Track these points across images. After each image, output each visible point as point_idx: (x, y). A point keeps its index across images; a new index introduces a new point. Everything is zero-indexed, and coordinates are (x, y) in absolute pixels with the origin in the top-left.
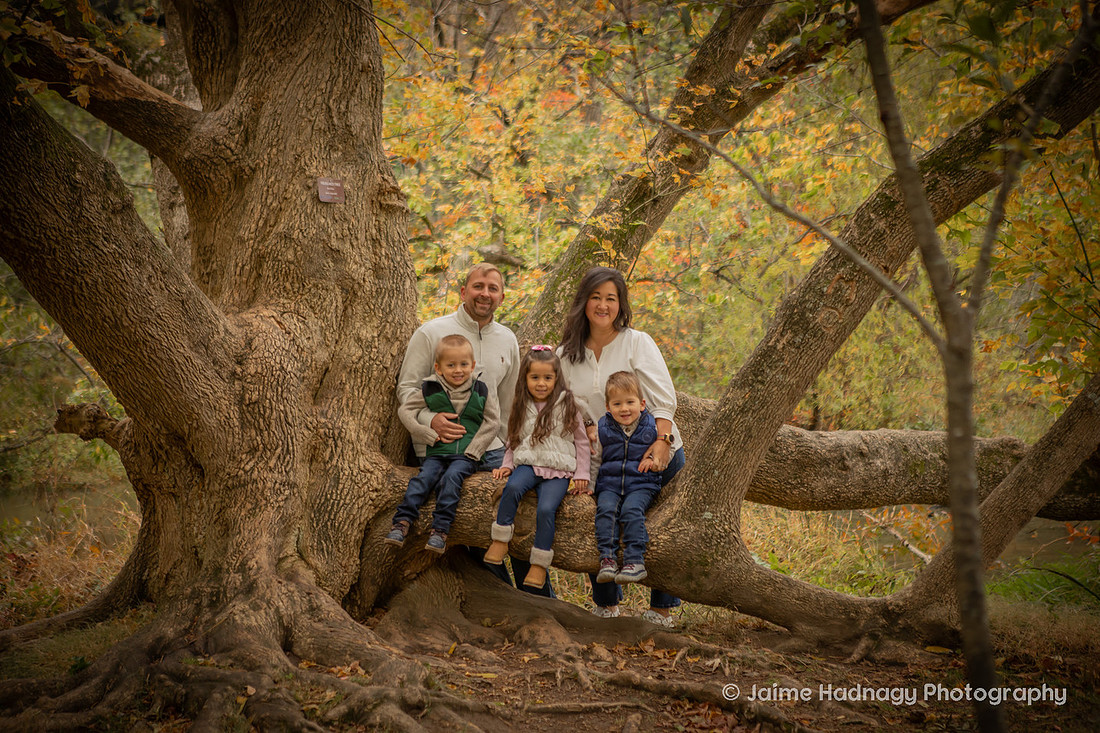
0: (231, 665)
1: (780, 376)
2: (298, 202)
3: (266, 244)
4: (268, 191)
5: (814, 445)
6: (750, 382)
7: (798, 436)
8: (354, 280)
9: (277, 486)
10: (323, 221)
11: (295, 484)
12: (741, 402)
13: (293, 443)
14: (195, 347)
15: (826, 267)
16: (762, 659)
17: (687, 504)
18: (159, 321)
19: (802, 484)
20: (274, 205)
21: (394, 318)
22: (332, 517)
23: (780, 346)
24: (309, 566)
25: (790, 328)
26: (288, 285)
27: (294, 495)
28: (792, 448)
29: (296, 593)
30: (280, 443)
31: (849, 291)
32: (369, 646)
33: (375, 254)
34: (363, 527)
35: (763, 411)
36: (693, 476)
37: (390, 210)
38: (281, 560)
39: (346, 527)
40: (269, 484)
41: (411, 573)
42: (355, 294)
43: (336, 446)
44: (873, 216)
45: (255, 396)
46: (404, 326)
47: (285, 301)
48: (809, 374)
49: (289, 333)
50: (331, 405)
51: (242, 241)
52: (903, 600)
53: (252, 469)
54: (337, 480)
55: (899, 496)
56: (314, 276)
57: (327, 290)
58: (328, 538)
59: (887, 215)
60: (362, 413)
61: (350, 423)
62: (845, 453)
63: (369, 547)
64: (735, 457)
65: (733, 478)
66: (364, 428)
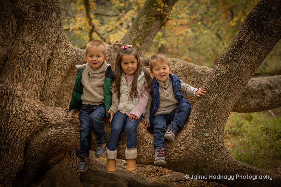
1: (247, 57)
5: (250, 85)
6: (230, 61)
8: (22, 12)
12: (224, 72)
17: (195, 128)
19: (246, 103)
21: (44, 31)
22: (4, 138)
23: (246, 40)
25: (253, 30)
34: (24, 141)
35: (237, 77)
36: (198, 113)
39: (13, 142)
42: (24, 19)
43: (8, 99)
50: (7, 77)
54: (8, 118)
57: (6, 17)
60: (25, 80)
61: (18, 86)
62: (263, 88)
63: (29, 150)
64: (221, 103)
65: (220, 114)
66: (26, 88)
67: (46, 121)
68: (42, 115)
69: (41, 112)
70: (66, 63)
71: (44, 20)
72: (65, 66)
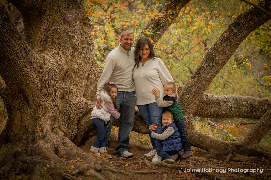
0: (41, 159)
1: (205, 75)
2: (59, 20)
3: (49, 33)
4: (49, 17)
5: (211, 98)
6: (196, 77)
7: (206, 96)
8: (76, 45)
9: (52, 106)
10: (66, 26)
11: (58, 106)
12: (193, 83)
13: (57, 93)
14: (28, 63)
15: (219, 43)
16: (200, 159)
18: (17, 54)
19: (208, 110)
20: (51, 21)
21: (88, 57)
22: (69, 116)
23: (205, 66)
24: (62, 131)
25: (209, 61)
26: (55, 46)
27: (57, 109)
28: (205, 99)
29: (59, 138)
30: (53, 93)
31: (226, 50)
32: (83, 154)
33: (82, 37)
34: (78, 119)
35: (200, 86)
37: (86, 24)
38: (53, 129)
39: (73, 119)
40: (50, 105)
41: (92, 134)
42: (76, 49)
43: (70, 95)
44: (233, 28)
45: (46, 79)
46: (91, 59)
47: (55, 50)
48: (214, 75)
49: (56, 60)
50: (68, 82)
51: (41, 32)
52: (242, 142)
53: (45, 101)
54: (70, 105)
55: (235, 115)
56: (63, 43)
57: (67, 47)
58: (67, 122)
59: (237, 28)
60: (78, 85)
61: (74, 88)
62: (220, 101)
63: (80, 125)
64: (192, 99)
65: (191, 106)
66: (78, 90)
67: (90, 108)
68: (88, 105)
69: (87, 104)
70: (98, 77)
71: (87, 50)
72: (97, 78)
